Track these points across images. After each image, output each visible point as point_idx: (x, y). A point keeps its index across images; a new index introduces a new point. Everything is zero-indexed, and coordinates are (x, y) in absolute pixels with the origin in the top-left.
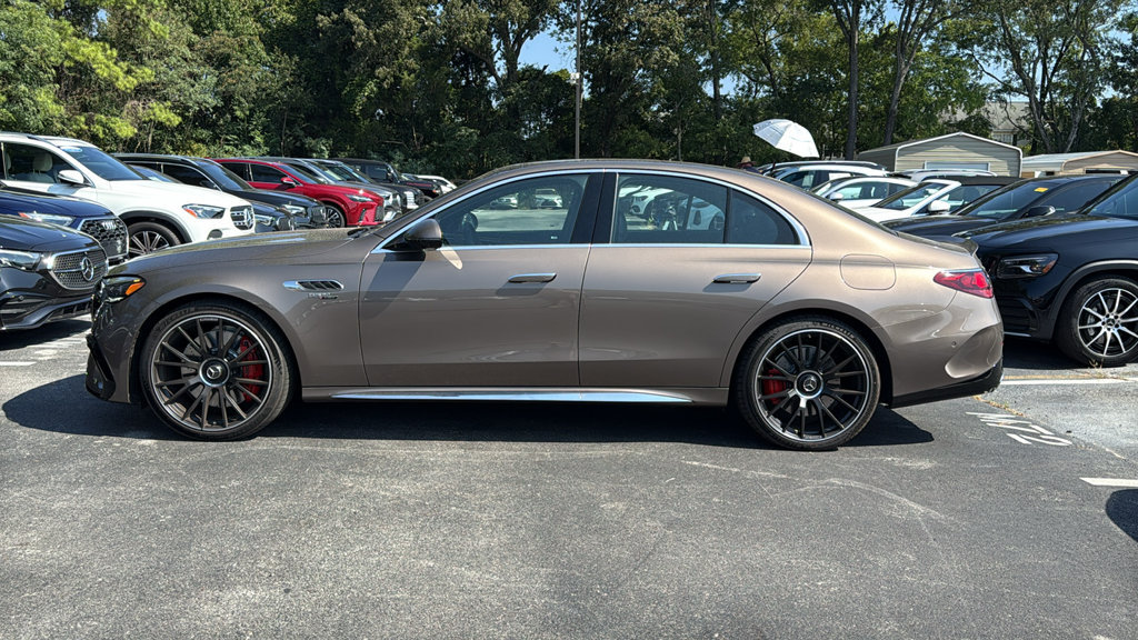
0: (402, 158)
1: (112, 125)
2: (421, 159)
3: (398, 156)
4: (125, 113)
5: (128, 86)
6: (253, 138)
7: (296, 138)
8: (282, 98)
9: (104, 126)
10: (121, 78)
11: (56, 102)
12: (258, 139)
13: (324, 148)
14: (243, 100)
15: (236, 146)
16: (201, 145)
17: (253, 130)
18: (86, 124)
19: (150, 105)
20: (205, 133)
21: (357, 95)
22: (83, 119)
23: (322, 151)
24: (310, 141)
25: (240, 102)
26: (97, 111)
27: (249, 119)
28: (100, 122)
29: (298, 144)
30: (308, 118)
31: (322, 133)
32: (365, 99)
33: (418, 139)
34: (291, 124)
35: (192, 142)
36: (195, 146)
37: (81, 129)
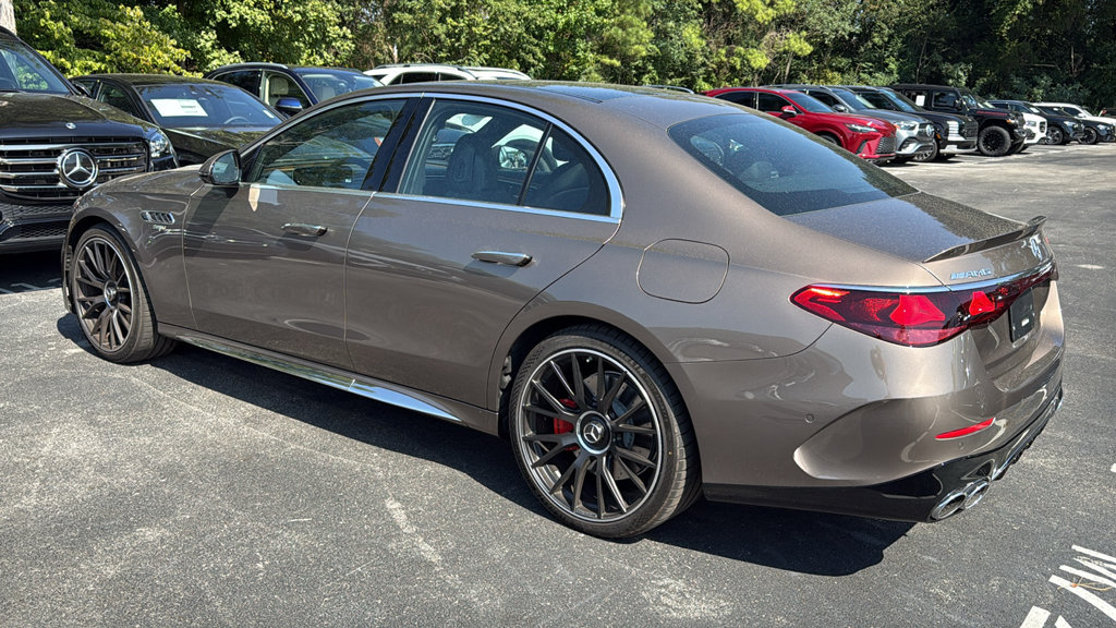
0: (1049, 83)
1: (749, 57)
2: (1073, 84)
3: (1045, 81)
4: (763, 44)
5: (765, 18)
6: (887, 65)
7: (934, 64)
8: (922, 22)
9: (743, 57)
10: (760, 11)
11: (701, 36)
12: (892, 66)
13: (962, 74)
14: (884, 26)
15: (870, 73)
16: (836, 73)
17: (888, 57)
18: (726, 56)
19: (788, 35)
20: (844, 62)
21: (1007, 14)
22: (724, 52)
23: (959, 77)
24: (946, 67)
25: (882, 29)
26: (738, 43)
27: (886, 46)
28: (739, 55)
29: (934, 69)
30: (949, 42)
31: (963, 58)
32: (1015, 19)
33: (1076, 60)
34: (930, 49)
35: (828, 70)
36: (830, 75)
37: (722, 62)
